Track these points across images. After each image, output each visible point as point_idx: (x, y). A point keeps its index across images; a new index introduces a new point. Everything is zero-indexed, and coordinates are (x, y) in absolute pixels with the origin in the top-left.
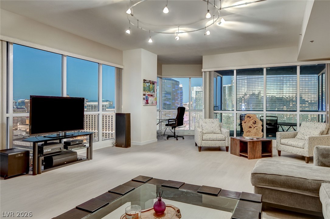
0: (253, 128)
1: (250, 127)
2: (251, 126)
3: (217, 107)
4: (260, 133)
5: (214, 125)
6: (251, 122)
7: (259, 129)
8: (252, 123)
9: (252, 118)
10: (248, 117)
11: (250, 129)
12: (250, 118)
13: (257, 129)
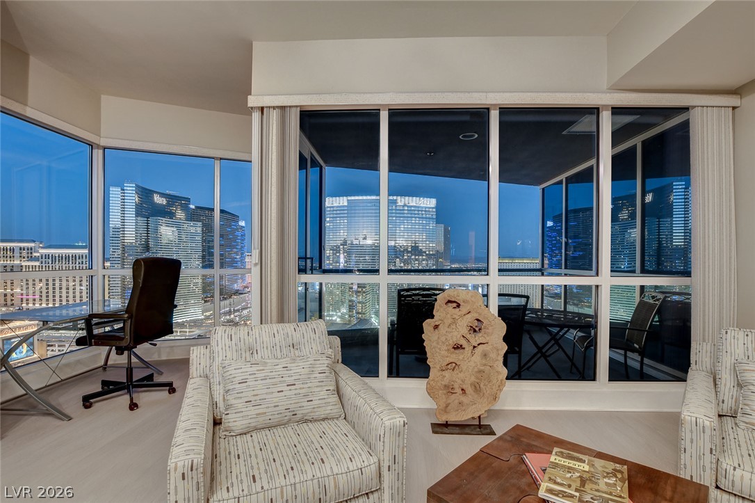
0: (468, 349)
1: (458, 347)
2: (463, 342)
3: (309, 261)
4: (498, 373)
5: (299, 369)
6: (463, 327)
7: (493, 355)
8: (465, 331)
9: (464, 309)
10: (450, 302)
11: (455, 357)
12: (459, 306)
13: (485, 355)
